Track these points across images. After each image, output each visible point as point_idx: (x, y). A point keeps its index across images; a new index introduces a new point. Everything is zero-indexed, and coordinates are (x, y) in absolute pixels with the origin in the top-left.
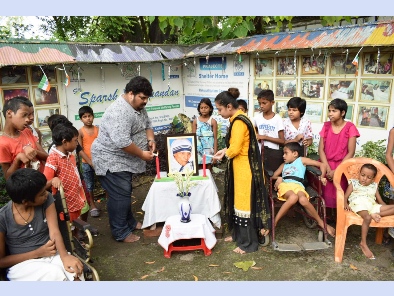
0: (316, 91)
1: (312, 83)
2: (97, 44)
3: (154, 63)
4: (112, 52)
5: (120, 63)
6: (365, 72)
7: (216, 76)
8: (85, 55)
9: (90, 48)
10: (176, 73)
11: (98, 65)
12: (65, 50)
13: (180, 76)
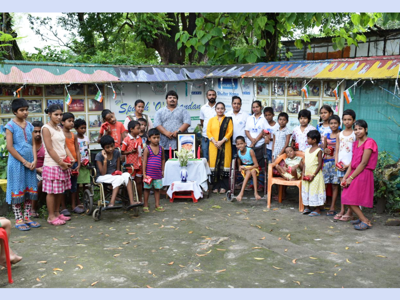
0: (296, 108)
1: (293, 102)
2: (135, 67)
3: (178, 82)
4: (146, 74)
5: (152, 82)
6: (325, 95)
7: (230, 94)
8: (126, 76)
9: (129, 70)
10: (198, 90)
11: (135, 83)
12: (112, 72)
13: (202, 93)
